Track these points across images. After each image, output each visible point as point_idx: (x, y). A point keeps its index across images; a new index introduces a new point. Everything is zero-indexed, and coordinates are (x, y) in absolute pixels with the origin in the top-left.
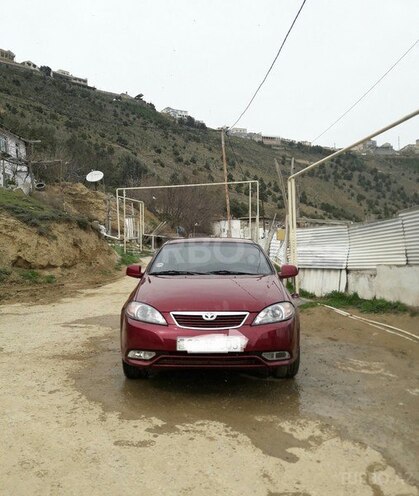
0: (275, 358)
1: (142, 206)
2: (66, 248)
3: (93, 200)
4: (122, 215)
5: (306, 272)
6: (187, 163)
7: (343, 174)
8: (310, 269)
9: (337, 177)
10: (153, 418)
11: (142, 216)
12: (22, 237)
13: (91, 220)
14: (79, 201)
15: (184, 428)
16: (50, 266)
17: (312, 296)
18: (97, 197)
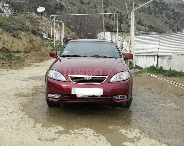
0: (119, 98)
1: (63, 24)
2: (26, 43)
3: (40, 21)
4: (53, 28)
5: (139, 57)
6: (86, 4)
7: (158, 11)
8: (140, 55)
9: (156, 13)
10: (59, 127)
11: (63, 29)
12: (5, 38)
13: (39, 30)
14: (33, 21)
15: (73, 132)
16: (18, 52)
17: (141, 68)
18: (42, 19)
